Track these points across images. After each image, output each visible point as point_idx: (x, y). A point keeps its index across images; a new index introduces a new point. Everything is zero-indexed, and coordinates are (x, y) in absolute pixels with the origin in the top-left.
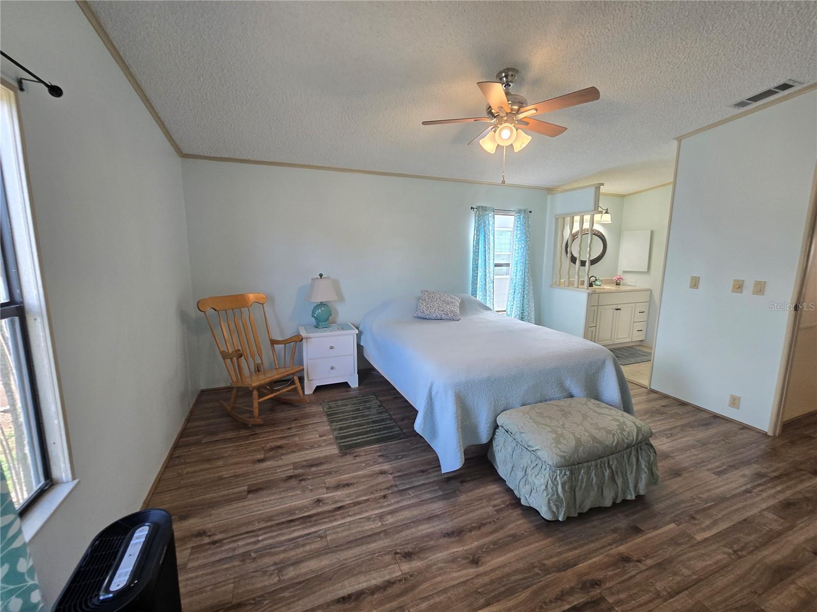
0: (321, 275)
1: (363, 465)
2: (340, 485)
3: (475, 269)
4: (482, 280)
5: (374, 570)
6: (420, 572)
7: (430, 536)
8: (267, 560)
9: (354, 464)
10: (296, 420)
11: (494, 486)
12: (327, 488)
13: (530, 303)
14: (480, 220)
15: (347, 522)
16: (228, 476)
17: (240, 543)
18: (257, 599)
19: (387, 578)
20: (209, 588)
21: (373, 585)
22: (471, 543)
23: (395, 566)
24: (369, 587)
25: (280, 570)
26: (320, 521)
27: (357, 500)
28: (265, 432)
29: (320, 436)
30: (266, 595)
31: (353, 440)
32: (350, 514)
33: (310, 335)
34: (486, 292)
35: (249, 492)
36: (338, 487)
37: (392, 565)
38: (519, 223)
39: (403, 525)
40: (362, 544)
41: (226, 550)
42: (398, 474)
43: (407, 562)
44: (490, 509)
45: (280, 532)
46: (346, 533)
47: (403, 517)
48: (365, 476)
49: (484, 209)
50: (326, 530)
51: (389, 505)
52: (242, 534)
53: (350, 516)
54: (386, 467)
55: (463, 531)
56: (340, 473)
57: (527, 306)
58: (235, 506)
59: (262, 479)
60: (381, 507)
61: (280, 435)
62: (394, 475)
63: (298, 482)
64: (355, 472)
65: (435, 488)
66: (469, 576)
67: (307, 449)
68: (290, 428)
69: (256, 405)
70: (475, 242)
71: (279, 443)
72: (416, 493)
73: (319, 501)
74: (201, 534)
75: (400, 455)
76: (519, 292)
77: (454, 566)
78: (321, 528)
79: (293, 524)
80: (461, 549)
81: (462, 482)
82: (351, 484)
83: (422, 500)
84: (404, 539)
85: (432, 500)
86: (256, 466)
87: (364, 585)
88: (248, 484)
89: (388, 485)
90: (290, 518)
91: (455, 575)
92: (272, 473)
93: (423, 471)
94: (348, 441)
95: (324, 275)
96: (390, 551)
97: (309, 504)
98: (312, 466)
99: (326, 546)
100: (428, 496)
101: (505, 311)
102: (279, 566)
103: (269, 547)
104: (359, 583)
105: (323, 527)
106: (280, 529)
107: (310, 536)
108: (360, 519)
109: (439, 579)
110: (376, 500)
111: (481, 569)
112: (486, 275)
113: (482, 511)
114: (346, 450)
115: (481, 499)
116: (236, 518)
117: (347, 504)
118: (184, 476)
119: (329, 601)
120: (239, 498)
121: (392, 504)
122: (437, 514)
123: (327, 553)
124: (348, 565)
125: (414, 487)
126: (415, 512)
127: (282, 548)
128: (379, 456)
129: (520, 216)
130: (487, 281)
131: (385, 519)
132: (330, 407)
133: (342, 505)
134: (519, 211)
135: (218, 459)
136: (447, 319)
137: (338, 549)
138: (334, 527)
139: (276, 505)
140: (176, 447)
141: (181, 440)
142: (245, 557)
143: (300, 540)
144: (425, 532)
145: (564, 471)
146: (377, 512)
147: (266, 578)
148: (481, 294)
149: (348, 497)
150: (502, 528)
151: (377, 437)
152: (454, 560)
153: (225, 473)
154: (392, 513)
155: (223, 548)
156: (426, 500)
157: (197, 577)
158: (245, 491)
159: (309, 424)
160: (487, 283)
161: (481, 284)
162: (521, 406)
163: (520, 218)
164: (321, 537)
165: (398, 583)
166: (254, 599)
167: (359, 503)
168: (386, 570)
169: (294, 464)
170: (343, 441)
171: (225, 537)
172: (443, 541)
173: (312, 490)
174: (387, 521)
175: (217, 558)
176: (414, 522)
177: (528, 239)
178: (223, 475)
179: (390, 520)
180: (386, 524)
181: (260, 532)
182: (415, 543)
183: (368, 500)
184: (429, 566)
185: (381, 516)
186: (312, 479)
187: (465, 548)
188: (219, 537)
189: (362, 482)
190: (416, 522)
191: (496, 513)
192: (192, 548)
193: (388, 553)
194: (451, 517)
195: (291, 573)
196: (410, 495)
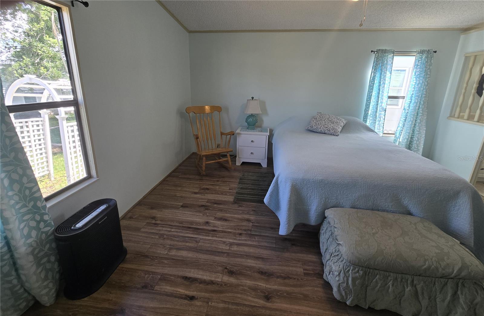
0: (253, 98)
1: (241, 212)
2: (222, 218)
3: (368, 99)
4: (375, 108)
5: (209, 271)
6: (231, 285)
7: (251, 268)
8: (169, 242)
9: (236, 210)
10: (223, 177)
11: (314, 257)
12: (215, 218)
13: (421, 131)
14: (379, 61)
15: (213, 240)
16: (179, 196)
17: (164, 229)
18: (154, 257)
19: (213, 279)
20: (142, 243)
21: (204, 279)
22: (273, 285)
23: (221, 275)
24: (201, 279)
25: (170, 249)
26: (201, 233)
27: (225, 230)
28: (206, 180)
29: (229, 189)
30: (158, 258)
31: (245, 197)
32: (217, 236)
33: (242, 132)
34: (376, 118)
35: (182, 206)
36: (220, 219)
37: (220, 273)
38: (420, 62)
39: (240, 254)
40: (212, 255)
41: (157, 229)
42: (256, 224)
43: (229, 276)
44: (300, 270)
45: (181, 231)
46: (209, 245)
47: (243, 250)
48: (238, 219)
49: (385, 51)
50: (201, 239)
51: (239, 240)
52: (167, 225)
53: (217, 237)
54: (252, 218)
55: (272, 275)
56: (226, 212)
57: (417, 132)
58: (173, 211)
59: (191, 202)
60: (235, 239)
61: (212, 183)
62: (254, 224)
63: (204, 209)
64: (234, 214)
65: (273, 241)
66: (258, 304)
67: (219, 194)
68: (218, 181)
69: (204, 164)
70: (371, 78)
71: (208, 187)
72: (259, 240)
73: (207, 223)
74: (154, 218)
75: (264, 214)
76: (410, 120)
77: (253, 293)
78: (199, 237)
79: (189, 229)
80: (264, 285)
81: (293, 245)
82: (228, 220)
83: (260, 245)
84: (235, 262)
85: (266, 248)
86: (192, 195)
87: (199, 276)
88: (184, 202)
89: (247, 228)
90: (189, 226)
91: (250, 298)
92: (196, 201)
93: (272, 228)
94: (241, 196)
95: (254, 98)
96: (224, 265)
97: (202, 223)
98: (216, 203)
99: (195, 247)
100: (266, 244)
101: (394, 134)
102: (171, 247)
103: (173, 236)
104: (198, 274)
105: (201, 237)
106: (182, 230)
107: (192, 239)
108: (221, 241)
109: (239, 295)
110: (235, 234)
111: (268, 305)
112: (378, 104)
113: (294, 269)
114: (238, 201)
115: (299, 261)
116: (170, 217)
117: (219, 230)
118: (164, 190)
119: (180, 275)
120: (177, 208)
121: (242, 240)
122: (263, 257)
123: (194, 251)
124: (200, 262)
125: (260, 236)
126: (252, 250)
127: (177, 239)
128: (253, 210)
129: (422, 56)
130: (378, 109)
131: (232, 247)
132: (244, 175)
133: (216, 229)
134: (422, 52)
135: (180, 186)
136: (329, 134)
137: (200, 251)
138: (205, 240)
139: (188, 217)
140: (169, 176)
141: (173, 173)
142: (161, 236)
143: (187, 238)
144: (249, 264)
145: (357, 269)
146: (231, 241)
147: (163, 250)
148: (371, 118)
149: (222, 226)
150: (301, 286)
151: (259, 199)
152: (255, 289)
153: (178, 194)
154: (238, 245)
155: (157, 228)
156: (262, 246)
157: (141, 236)
158: (180, 205)
159: (227, 181)
160: (378, 111)
161: (372, 111)
162: (350, 208)
163: (422, 57)
164: (196, 242)
165: (216, 285)
166: (153, 257)
167: (225, 232)
168: (215, 274)
169: (208, 199)
170: (239, 195)
171: (160, 223)
172: (256, 275)
173: (208, 216)
174: (233, 248)
175: (152, 231)
176: (247, 256)
177: (429, 76)
178: (177, 195)
179: (235, 248)
180: (231, 250)
181: (174, 227)
182: (240, 268)
183: (230, 232)
184: (238, 285)
185: (232, 244)
186: (212, 210)
187: (268, 286)
188: (158, 222)
189: (234, 221)
190: (248, 256)
191: (303, 274)
192: (147, 223)
193: (222, 266)
194: (271, 263)
195: (173, 253)
196: (255, 239)
